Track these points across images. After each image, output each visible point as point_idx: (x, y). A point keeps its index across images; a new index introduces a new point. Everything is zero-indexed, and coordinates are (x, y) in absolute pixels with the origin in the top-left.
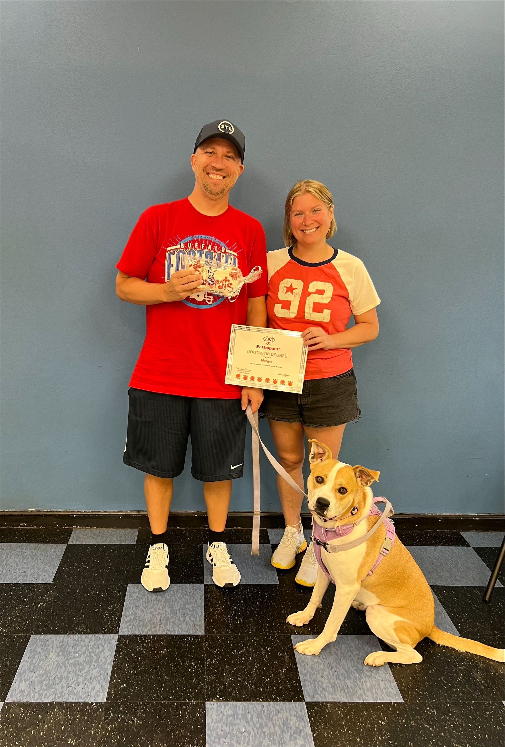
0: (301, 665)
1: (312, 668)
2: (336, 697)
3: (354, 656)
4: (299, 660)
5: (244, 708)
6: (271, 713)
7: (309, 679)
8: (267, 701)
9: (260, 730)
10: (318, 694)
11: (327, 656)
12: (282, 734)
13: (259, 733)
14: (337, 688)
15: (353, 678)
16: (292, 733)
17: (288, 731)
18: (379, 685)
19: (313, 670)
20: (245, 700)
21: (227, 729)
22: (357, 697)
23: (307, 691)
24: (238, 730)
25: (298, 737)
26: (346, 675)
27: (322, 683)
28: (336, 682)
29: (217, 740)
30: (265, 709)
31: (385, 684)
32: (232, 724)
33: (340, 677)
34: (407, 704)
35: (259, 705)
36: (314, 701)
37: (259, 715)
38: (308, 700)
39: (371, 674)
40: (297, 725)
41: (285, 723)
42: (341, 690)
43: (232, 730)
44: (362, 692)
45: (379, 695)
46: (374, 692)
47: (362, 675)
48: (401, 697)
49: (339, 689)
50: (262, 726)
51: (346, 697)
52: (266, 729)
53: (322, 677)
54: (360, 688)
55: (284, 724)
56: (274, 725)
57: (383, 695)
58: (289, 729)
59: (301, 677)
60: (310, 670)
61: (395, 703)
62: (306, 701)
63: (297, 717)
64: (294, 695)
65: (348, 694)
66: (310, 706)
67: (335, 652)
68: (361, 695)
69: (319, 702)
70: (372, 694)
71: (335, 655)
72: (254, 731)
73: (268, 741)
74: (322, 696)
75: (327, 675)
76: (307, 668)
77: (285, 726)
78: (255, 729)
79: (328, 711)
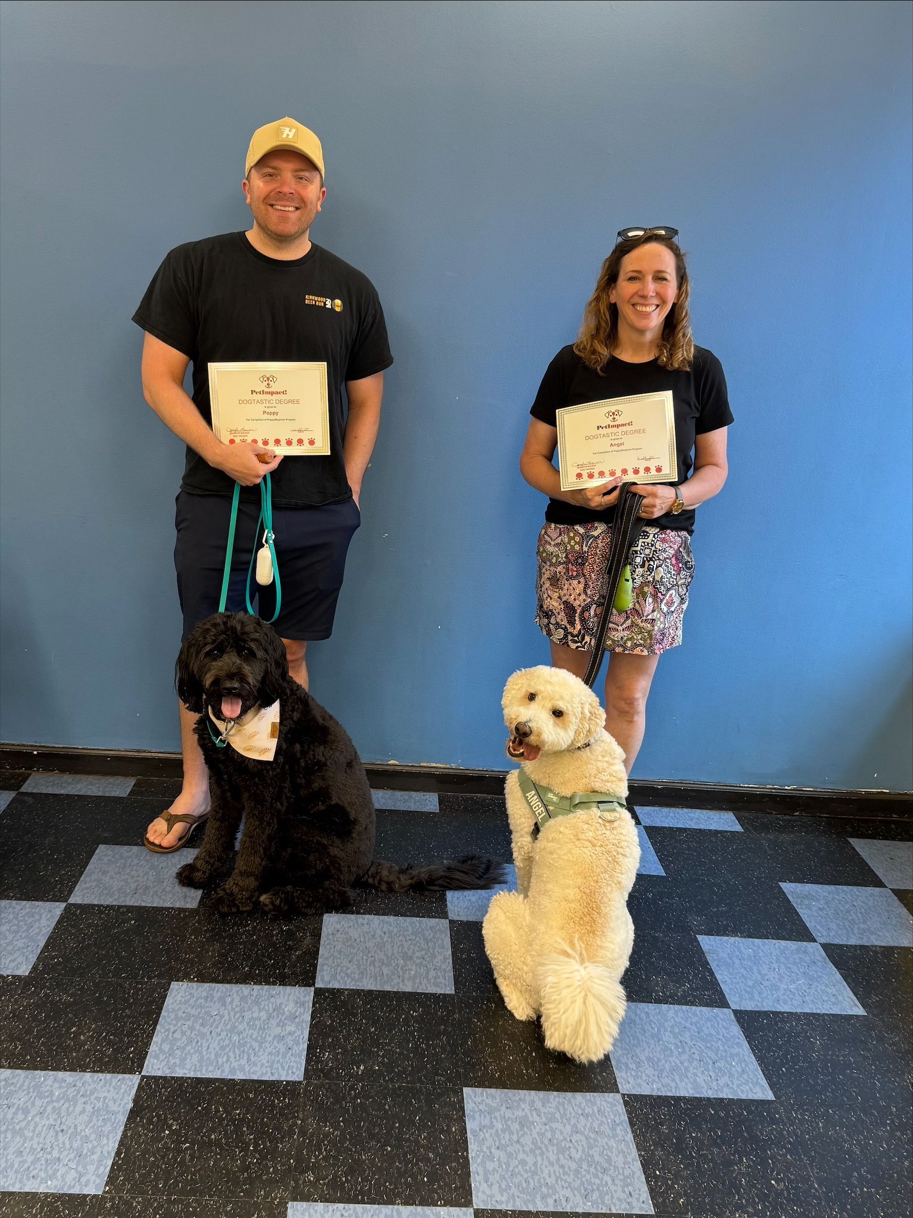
0: (325, 947)
1: (340, 952)
2: (360, 985)
3: (406, 941)
4: (325, 941)
5: (224, 990)
6: (262, 997)
7: (330, 964)
8: (260, 984)
9: (238, 1015)
10: (336, 979)
11: (367, 939)
12: (269, 1020)
13: (237, 1017)
14: (367, 974)
15: (394, 965)
16: (283, 1019)
17: (278, 1017)
18: (427, 973)
19: (340, 954)
20: (229, 982)
21: (193, 1012)
22: (391, 985)
23: (322, 976)
24: (208, 1013)
25: (289, 1023)
26: (385, 961)
27: (348, 968)
28: (368, 969)
29: (174, 1022)
30: (255, 993)
31: (437, 973)
32: (201, 1007)
33: (377, 964)
34: (458, 996)
35: (247, 988)
36: (328, 987)
37: (243, 999)
38: (319, 984)
39: (422, 962)
40: (293, 1011)
41: (278, 1009)
42: (371, 977)
43: (199, 1013)
44: (400, 981)
45: (423, 985)
46: (418, 981)
47: (408, 963)
48: (453, 988)
49: (368, 976)
50: (242, 1010)
51: (376, 985)
52: (246, 1014)
53: (350, 962)
54: (399, 977)
55: (274, 1010)
56: (260, 1011)
57: (428, 985)
58: (280, 1015)
59: (320, 960)
60: (336, 954)
61: (441, 994)
62: (317, 986)
63: (297, 1003)
64: (303, 980)
65: (379, 983)
66: (319, 992)
67: (381, 936)
68: (398, 983)
69: (334, 989)
70: (414, 983)
71: (378, 939)
72: (229, 1014)
73: (246, 1025)
74: (341, 981)
75: (358, 961)
76: (332, 950)
77: (276, 1013)
78: (232, 1013)
79: (343, 998)
